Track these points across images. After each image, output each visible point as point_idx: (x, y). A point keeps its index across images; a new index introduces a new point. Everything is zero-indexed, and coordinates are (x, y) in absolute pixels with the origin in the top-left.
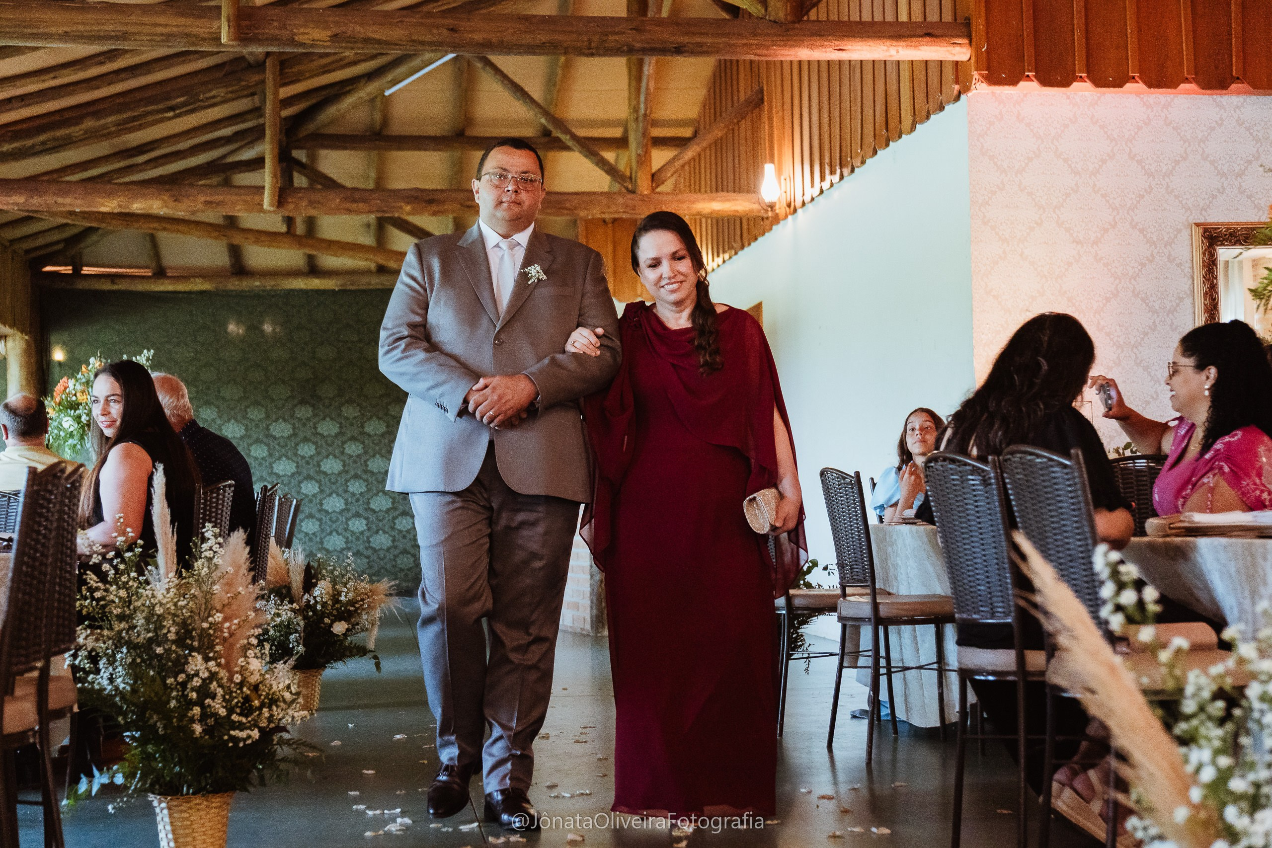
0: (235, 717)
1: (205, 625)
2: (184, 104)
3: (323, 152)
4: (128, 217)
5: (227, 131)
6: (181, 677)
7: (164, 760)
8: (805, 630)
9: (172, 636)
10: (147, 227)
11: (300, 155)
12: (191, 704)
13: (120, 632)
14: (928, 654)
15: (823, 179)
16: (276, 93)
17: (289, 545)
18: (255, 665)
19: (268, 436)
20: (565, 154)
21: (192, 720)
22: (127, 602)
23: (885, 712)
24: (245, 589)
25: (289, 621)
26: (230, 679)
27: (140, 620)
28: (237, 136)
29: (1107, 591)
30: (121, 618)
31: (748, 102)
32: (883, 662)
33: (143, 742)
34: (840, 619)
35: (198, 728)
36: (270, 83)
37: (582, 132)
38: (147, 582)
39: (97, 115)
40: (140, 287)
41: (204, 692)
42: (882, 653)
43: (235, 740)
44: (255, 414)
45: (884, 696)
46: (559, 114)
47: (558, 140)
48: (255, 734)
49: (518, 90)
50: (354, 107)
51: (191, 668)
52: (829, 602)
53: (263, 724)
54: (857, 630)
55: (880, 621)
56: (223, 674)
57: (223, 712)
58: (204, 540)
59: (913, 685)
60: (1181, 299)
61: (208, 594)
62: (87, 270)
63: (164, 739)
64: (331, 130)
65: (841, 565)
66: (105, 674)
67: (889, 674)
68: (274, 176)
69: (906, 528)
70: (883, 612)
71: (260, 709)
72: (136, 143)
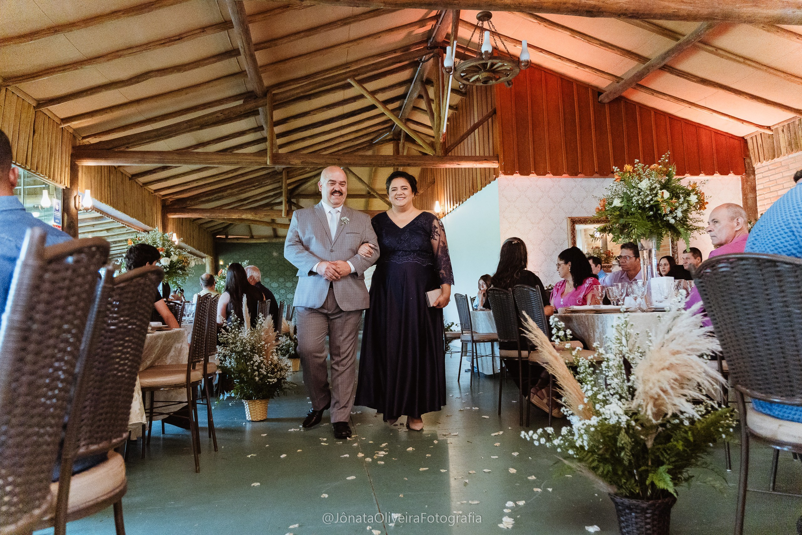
0: (269, 375)
1: (259, 345)
2: (257, 185)
3: (301, 200)
4: (242, 220)
5: (272, 194)
6: (252, 362)
7: (247, 389)
8: (450, 344)
9: (249, 349)
10: (247, 223)
11: (294, 200)
12: (255, 371)
13: (232, 348)
14: (489, 352)
15: (454, 205)
16: (286, 182)
17: (291, 320)
18: (276, 358)
19: (285, 287)
20: (375, 200)
21: (255, 376)
22: (235, 338)
23: (475, 370)
24: (273, 334)
25: (289, 343)
26: (267, 363)
27: (239, 344)
28: (275, 195)
29: (554, 331)
30: (233, 343)
31: (430, 183)
32: (475, 354)
33: (240, 383)
34: (461, 341)
35: (257, 379)
36: (284, 178)
37: (380, 193)
38: (241, 332)
39: (232, 189)
40: (246, 242)
41: (259, 367)
42: (475, 351)
43: (269, 382)
44: (281, 280)
45: (475, 365)
46: (373, 187)
47: (373, 195)
48: (276, 380)
49: (360, 180)
50: (310, 185)
51: (254, 359)
52: (458, 336)
53: (278, 377)
54: (467, 344)
55: (474, 342)
56: (265, 361)
57: (265, 373)
58: (259, 318)
59: (484, 361)
60: (564, 241)
61: (260, 336)
62: (230, 237)
63: (246, 382)
64: (304, 193)
65: (461, 324)
66: (228, 361)
67: (477, 358)
68: (286, 206)
69: (481, 312)
70: (475, 338)
71: (277, 372)
72: (243, 198)
